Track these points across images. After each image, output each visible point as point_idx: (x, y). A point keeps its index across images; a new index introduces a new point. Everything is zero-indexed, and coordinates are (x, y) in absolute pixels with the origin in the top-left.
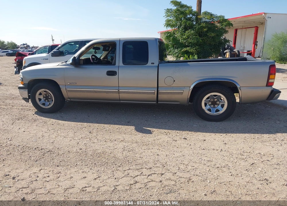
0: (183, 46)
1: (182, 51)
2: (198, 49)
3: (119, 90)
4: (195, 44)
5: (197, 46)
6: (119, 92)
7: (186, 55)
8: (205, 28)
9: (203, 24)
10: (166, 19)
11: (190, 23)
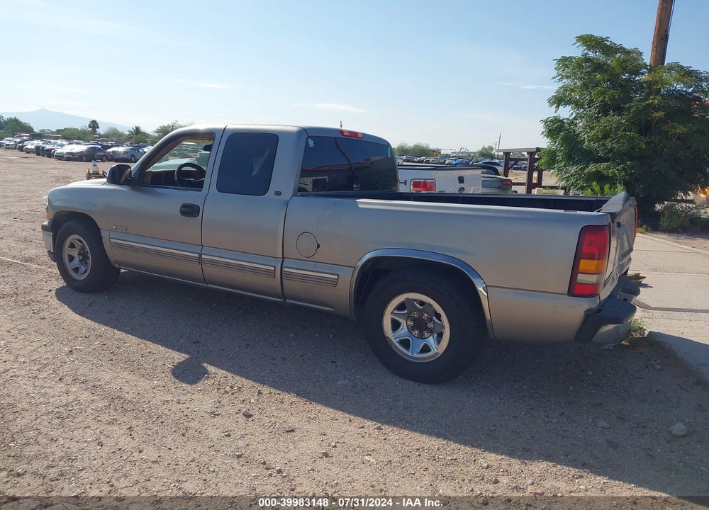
0: (590, 157)
1: (586, 171)
2: (633, 167)
3: (200, 255)
4: (624, 154)
5: (632, 160)
6: (200, 260)
7: (594, 184)
8: (657, 111)
9: (653, 99)
10: (561, 84)
11: (614, 97)
